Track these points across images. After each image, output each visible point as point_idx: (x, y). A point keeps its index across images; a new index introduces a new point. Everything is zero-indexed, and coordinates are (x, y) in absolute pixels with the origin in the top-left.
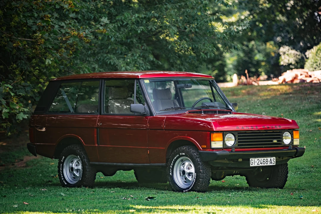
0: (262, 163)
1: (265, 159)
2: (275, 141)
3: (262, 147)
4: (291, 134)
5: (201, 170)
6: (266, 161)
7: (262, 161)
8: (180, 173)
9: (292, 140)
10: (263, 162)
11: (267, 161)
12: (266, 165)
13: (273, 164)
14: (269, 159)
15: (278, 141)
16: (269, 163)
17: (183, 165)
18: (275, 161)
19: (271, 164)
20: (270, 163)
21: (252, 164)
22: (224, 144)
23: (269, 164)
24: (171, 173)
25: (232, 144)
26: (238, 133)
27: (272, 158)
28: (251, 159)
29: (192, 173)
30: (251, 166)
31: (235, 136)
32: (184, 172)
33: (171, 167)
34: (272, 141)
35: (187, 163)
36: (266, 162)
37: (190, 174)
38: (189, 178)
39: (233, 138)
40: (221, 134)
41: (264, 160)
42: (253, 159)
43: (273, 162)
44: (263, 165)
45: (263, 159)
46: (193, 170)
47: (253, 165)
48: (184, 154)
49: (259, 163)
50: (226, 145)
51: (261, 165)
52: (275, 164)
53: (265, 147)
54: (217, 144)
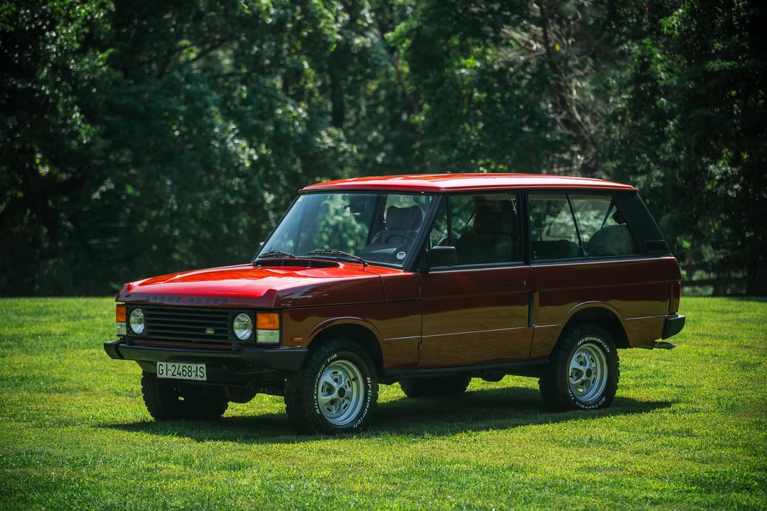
0: (180, 374)
1: (187, 365)
2: (211, 332)
3: (191, 342)
6: (189, 371)
7: (181, 370)
10: (183, 371)
11: (190, 369)
12: (187, 377)
13: (200, 379)
14: (194, 367)
15: (216, 331)
16: (194, 374)
18: (204, 371)
19: (197, 379)
20: (196, 375)
21: (161, 372)
23: (193, 378)
27: (199, 366)
28: (158, 363)
30: (159, 376)
34: (204, 330)
36: (187, 371)
41: (184, 368)
42: (164, 364)
43: (199, 373)
44: (182, 377)
45: (182, 365)
47: (164, 376)
49: (175, 373)
51: (178, 377)
52: (205, 379)
53: (198, 342)
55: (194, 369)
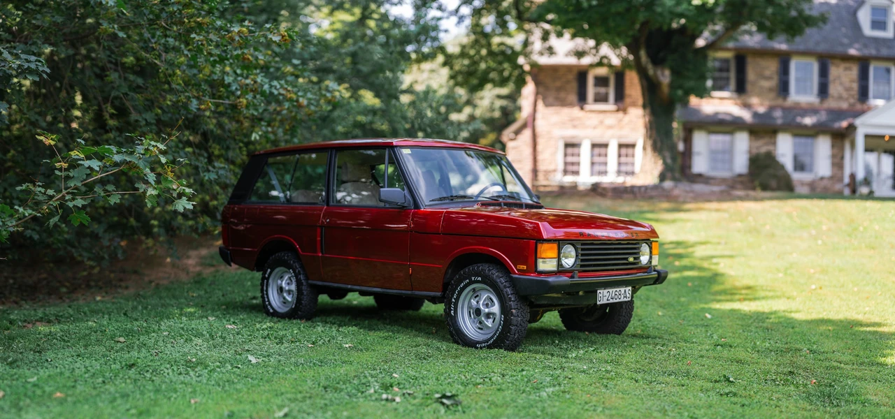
0: (613, 298)
1: (618, 290)
2: (631, 259)
3: (613, 270)
4: (649, 246)
5: (514, 311)
6: (619, 294)
7: (613, 295)
8: (470, 312)
9: (651, 257)
12: (618, 300)
13: (628, 299)
14: (623, 290)
15: (635, 259)
16: (622, 296)
17: (475, 297)
18: (630, 292)
19: (625, 299)
20: (624, 297)
21: (600, 299)
22: (559, 264)
23: (622, 300)
24: (452, 311)
25: (571, 265)
26: (582, 244)
27: (627, 289)
28: (598, 291)
29: (494, 314)
30: (598, 303)
31: (576, 250)
32: (478, 312)
33: (453, 300)
34: (626, 259)
35: (485, 296)
37: (488, 315)
38: (487, 321)
39: (573, 253)
40: (555, 246)
41: (616, 293)
42: (601, 291)
43: (628, 295)
44: (615, 301)
45: (614, 290)
46: (496, 309)
47: (602, 302)
48: (480, 279)
49: (610, 298)
50: (562, 265)
51: (611, 301)
52: (630, 299)
53: (617, 270)
54: (547, 264)
55: (623, 292)
